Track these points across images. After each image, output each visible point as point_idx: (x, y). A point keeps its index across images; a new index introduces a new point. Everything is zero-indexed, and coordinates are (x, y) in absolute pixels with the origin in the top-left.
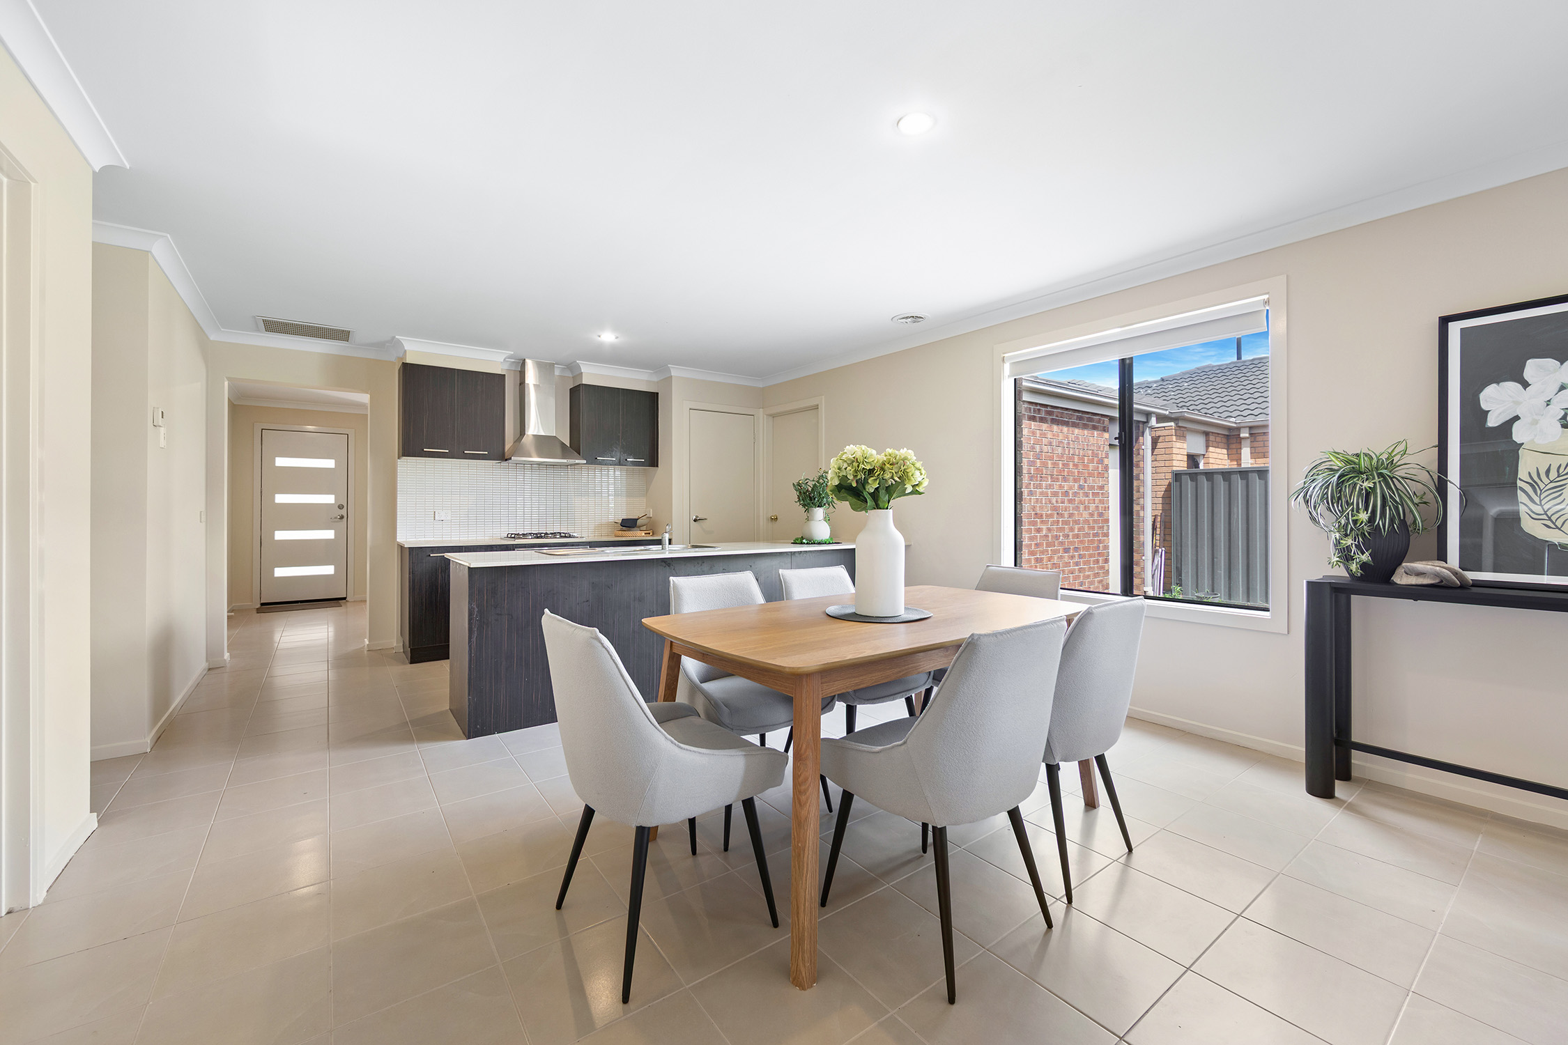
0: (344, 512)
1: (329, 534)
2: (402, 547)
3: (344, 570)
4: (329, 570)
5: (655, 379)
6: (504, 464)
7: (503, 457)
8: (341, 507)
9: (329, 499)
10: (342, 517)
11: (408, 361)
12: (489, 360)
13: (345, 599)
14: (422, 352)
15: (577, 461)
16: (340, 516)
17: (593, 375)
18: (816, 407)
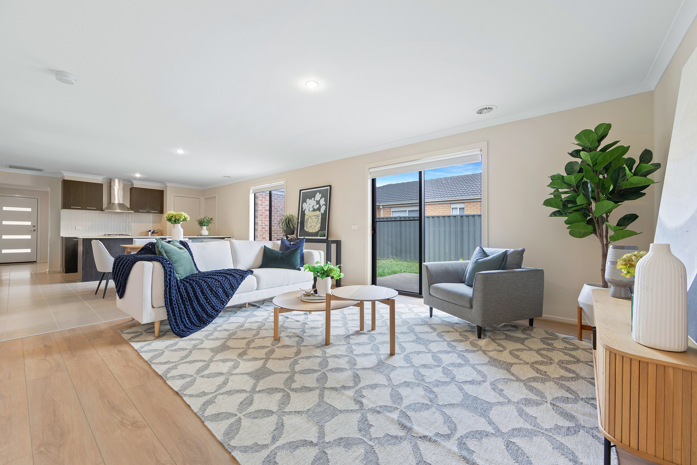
0: (35, 228)
1: (29, 237)
2: (62, 238)
3: (36, 251)
4: (29, 251)
5: (163, 186)
6: (103, 212)
7: (102, 210)
8: (34, 226)
9: (29, 223)
10: (35, 230)
11: (65, 179)
12: (98, 179)
13: (36, 262)
14: (70, 176)
15: (130, 212)
16: (33, 230)
17: (137, 185)
18: (215, 197)
